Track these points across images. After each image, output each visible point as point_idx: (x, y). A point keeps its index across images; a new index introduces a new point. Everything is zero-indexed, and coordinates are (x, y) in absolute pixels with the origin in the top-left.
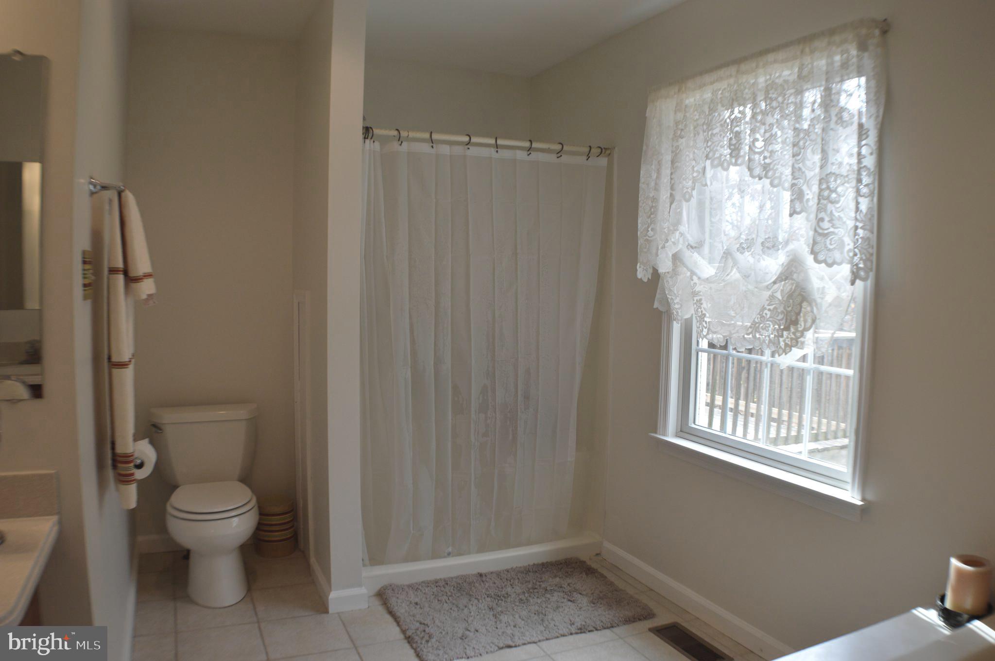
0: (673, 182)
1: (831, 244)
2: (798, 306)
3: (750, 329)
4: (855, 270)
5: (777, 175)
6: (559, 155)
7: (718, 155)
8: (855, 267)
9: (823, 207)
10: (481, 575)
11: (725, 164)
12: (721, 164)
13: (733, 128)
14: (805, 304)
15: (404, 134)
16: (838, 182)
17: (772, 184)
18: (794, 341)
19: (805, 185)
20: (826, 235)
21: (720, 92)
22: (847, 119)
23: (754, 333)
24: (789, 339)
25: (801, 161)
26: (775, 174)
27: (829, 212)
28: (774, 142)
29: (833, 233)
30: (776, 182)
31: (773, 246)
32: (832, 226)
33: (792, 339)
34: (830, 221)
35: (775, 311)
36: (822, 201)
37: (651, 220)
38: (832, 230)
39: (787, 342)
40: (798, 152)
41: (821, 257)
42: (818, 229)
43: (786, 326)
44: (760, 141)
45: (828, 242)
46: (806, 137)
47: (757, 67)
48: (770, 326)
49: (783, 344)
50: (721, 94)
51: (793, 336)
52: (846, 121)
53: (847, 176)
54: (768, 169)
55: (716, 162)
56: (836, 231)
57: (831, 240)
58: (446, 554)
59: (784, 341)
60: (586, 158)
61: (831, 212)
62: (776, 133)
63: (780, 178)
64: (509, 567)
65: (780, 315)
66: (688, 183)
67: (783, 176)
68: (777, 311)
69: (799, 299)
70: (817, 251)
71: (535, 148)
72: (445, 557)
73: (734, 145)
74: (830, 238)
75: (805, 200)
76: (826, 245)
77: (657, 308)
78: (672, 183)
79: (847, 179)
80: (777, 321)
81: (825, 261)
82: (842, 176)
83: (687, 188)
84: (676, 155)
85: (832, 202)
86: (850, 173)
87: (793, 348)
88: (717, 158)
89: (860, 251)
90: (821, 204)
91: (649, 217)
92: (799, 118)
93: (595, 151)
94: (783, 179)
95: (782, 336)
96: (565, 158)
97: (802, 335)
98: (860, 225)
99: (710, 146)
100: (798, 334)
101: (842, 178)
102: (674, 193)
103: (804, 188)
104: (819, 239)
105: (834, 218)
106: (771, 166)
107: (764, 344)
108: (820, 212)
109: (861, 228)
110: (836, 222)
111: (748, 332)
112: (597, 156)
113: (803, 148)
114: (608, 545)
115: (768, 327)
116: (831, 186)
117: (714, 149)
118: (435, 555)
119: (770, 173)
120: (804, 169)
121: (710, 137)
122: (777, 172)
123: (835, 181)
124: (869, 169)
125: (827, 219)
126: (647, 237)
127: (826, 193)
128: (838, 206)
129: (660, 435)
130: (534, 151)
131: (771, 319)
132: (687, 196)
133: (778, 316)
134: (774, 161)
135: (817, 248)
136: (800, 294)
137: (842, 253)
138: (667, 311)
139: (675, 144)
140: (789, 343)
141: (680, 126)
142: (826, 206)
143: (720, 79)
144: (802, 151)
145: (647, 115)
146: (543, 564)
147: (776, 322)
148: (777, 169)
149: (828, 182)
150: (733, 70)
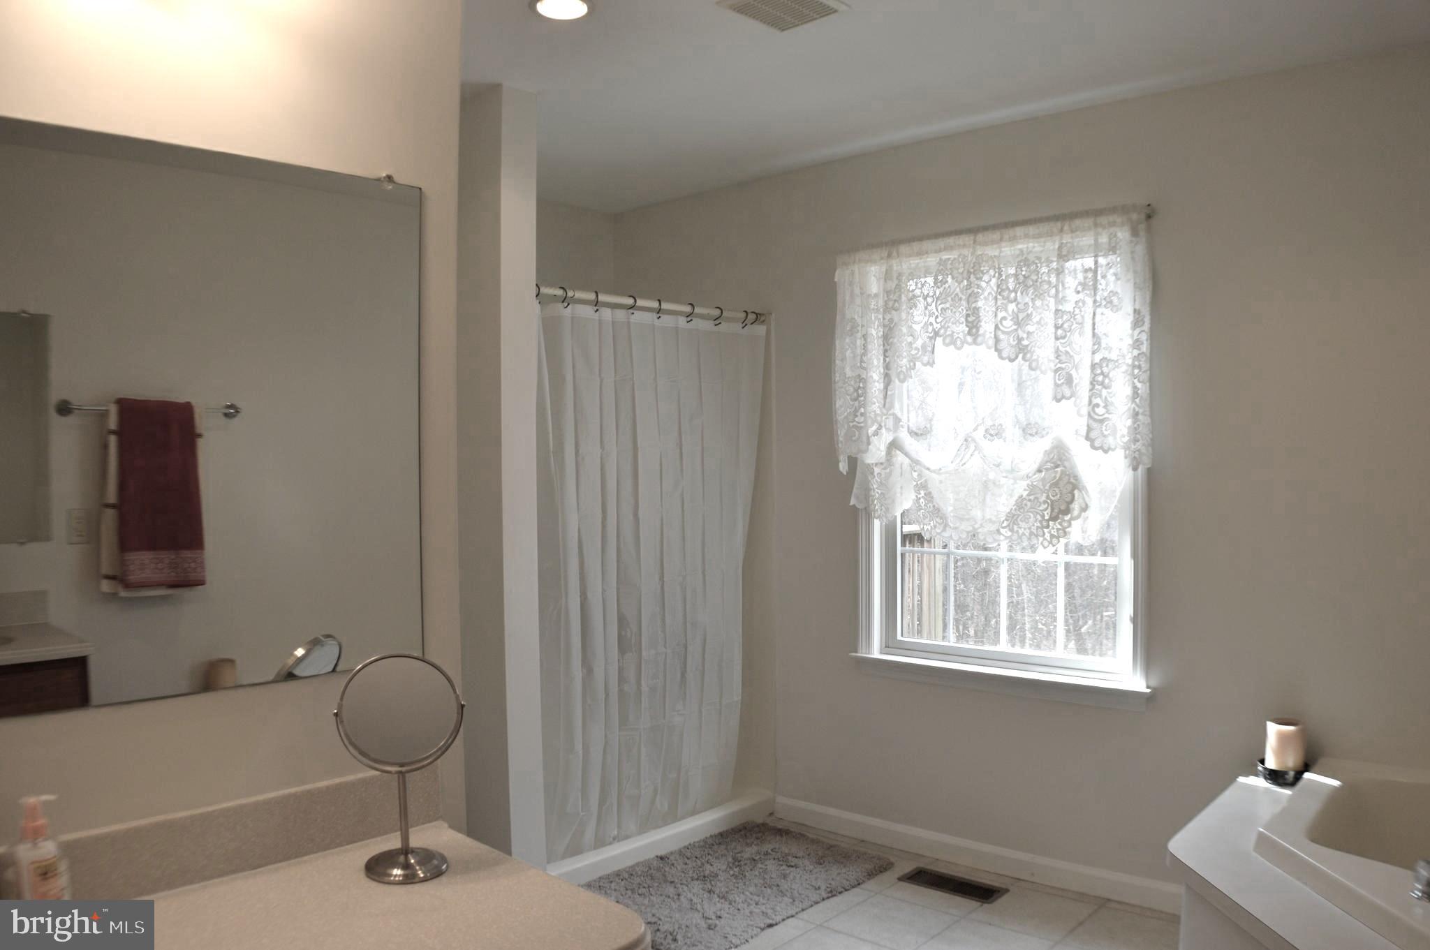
0: (887, 359)
1: (1106, 430)
2: (1069, 495)
3: (1005, 522)
4: (1137, 456)
5: (1035, 357)
6: (717, 322)
7: (950, 333)
8: (1137, 453)
9: (1098, 392)
10: (662, 858)
11: (959, 342)
12: (953, 342)
13: (970, 304)
14: (1076, 492)
15: (570, 294)
16: (1110, 366)
17: (1031, 368)
18: (1061, 531)
19: (1074, 369)
20: (1102, 421)
21: (950, 262)
22: (1117, 304)
23: (1011, 526)
24: (1055, 530)
25: (1067, 344)
26: (1032, 356)
27: (1104, 397)
28: (1030, 322)
29: (1108, 418)
30: (1034, 365)
31: (1036, 433)
32: (1107, 412)
33: (1058, 530)
34: (1105, 407)
35: (1036, 501)
36: (1097, 387)
37: (859, 402)
38: (1106, 416)
39: (1052, 533)
40: (1064, 334)
41: (1097, 444)
42: (1092, 413)
43: (1053, 516)
44: (1008, 320)
45: (1104, 428)
46: (1072, 320)
47: (1001, 240)
48: (1030, 518)
49: (1049, 535)
50: (951, 264)
51: (1059, 527)
52: (1116, 306)
53: (1117, 361)
54: (1026, 351)
55: (948, 341)
56: (1110, 416)
57: (1106, 426)
58: (611, 839)
59: (1050, 532)
60: (741, 325)
61: (1106, 398)
62: (1032, 312)
63: (1037, 360)
64: (686, 844)
65: (1042, 505)
66: (902, 361)
67: (1040, 359)
68: (1038, 501)
69: (1069, 487)
70: (1093, 437)
71: (697, 314)
72: (610, 844)
73: (972, 322)
74: (1105, 424)
75: (1074, 385)
76: (1102, 431)
77: (854, 506)
78: (887, 361)
79: (1117, 364)
80: (1040, 512)
81: (1101, 448)
82: (1112, 361)
83: (901, 367)
84: (891, 329)
85: (1106, 388)
86: (1119, 357)
87: (1060, 539)
88: (949, 335)
89: (1142, 437)
90: (1096, 390)
91: (856, 400)
92: (1059, 300)
93: (752, 317)
94: (1040, 362)
95: (1048, 527)
96: (724, 327)
97: (1070, 525)
98: (1141, 411)
99: (941, 322)
100: (1065, 524)
101: (1113, 363)
102: (889, 372)
103: (1073, 372)
104: (1094, 425)
105: (1108, 403)
106: (1029, 348)
107: (1024, 537)
108: (1095, 398)
109: (1142, 414)
110: (1111, 408)
111: (1004, 525)
112: (752, 324)
113: (1069, 332)
114: (781, 799)
115: (1028, 519)
116: (1104, 371)
117: (946, 326)
118: (600, 843)
119: (1028, 355)
120: (1072, 353)
121: (940, 312)
122: (1035, 354)
123: (1107, 366)
124: (1146, 355)
125: (1102, 404)
126: (855, 423)
127: (1100, 378)
128: (1110, 391)
129: (862, 653)
130: (696, 317)
131: (1031, 510)
132: (902, 377)
133: (1039, 506)
134: (1031, 342)
135: (1093, 435)
136: (1069, 482)
137: (1115, 438)
138: (865, 508)
139: (888, 317)
140: (1056, 534)
141: (891, 297)
142: (1100, 391)
143: (948, 248)
144: (1068, 334)
145: (836, 280)
146: (721, 834)
147: (1037, 513)
148: (1034, 351)
149: (1101, 367)
150: (967, 239)
